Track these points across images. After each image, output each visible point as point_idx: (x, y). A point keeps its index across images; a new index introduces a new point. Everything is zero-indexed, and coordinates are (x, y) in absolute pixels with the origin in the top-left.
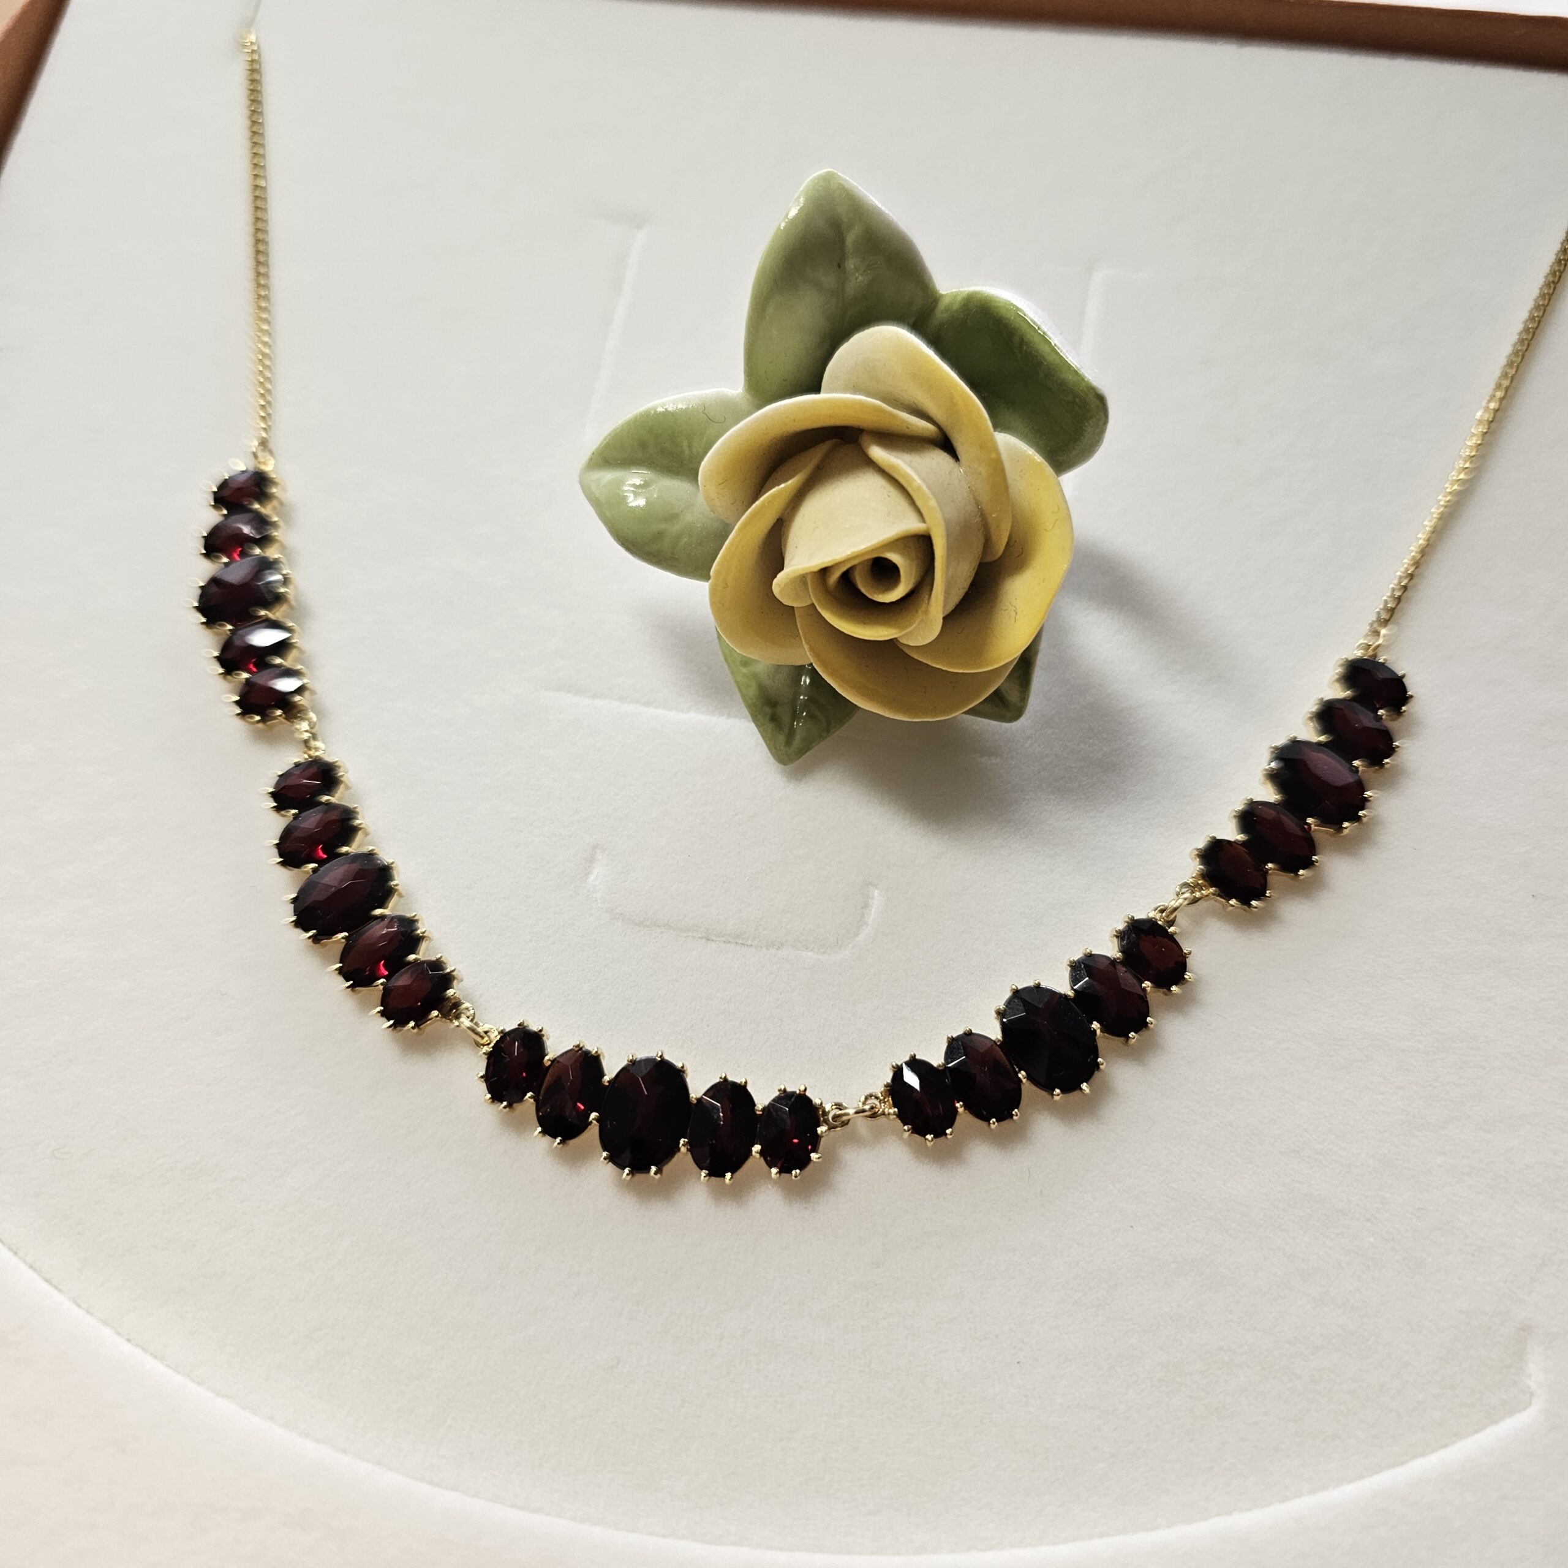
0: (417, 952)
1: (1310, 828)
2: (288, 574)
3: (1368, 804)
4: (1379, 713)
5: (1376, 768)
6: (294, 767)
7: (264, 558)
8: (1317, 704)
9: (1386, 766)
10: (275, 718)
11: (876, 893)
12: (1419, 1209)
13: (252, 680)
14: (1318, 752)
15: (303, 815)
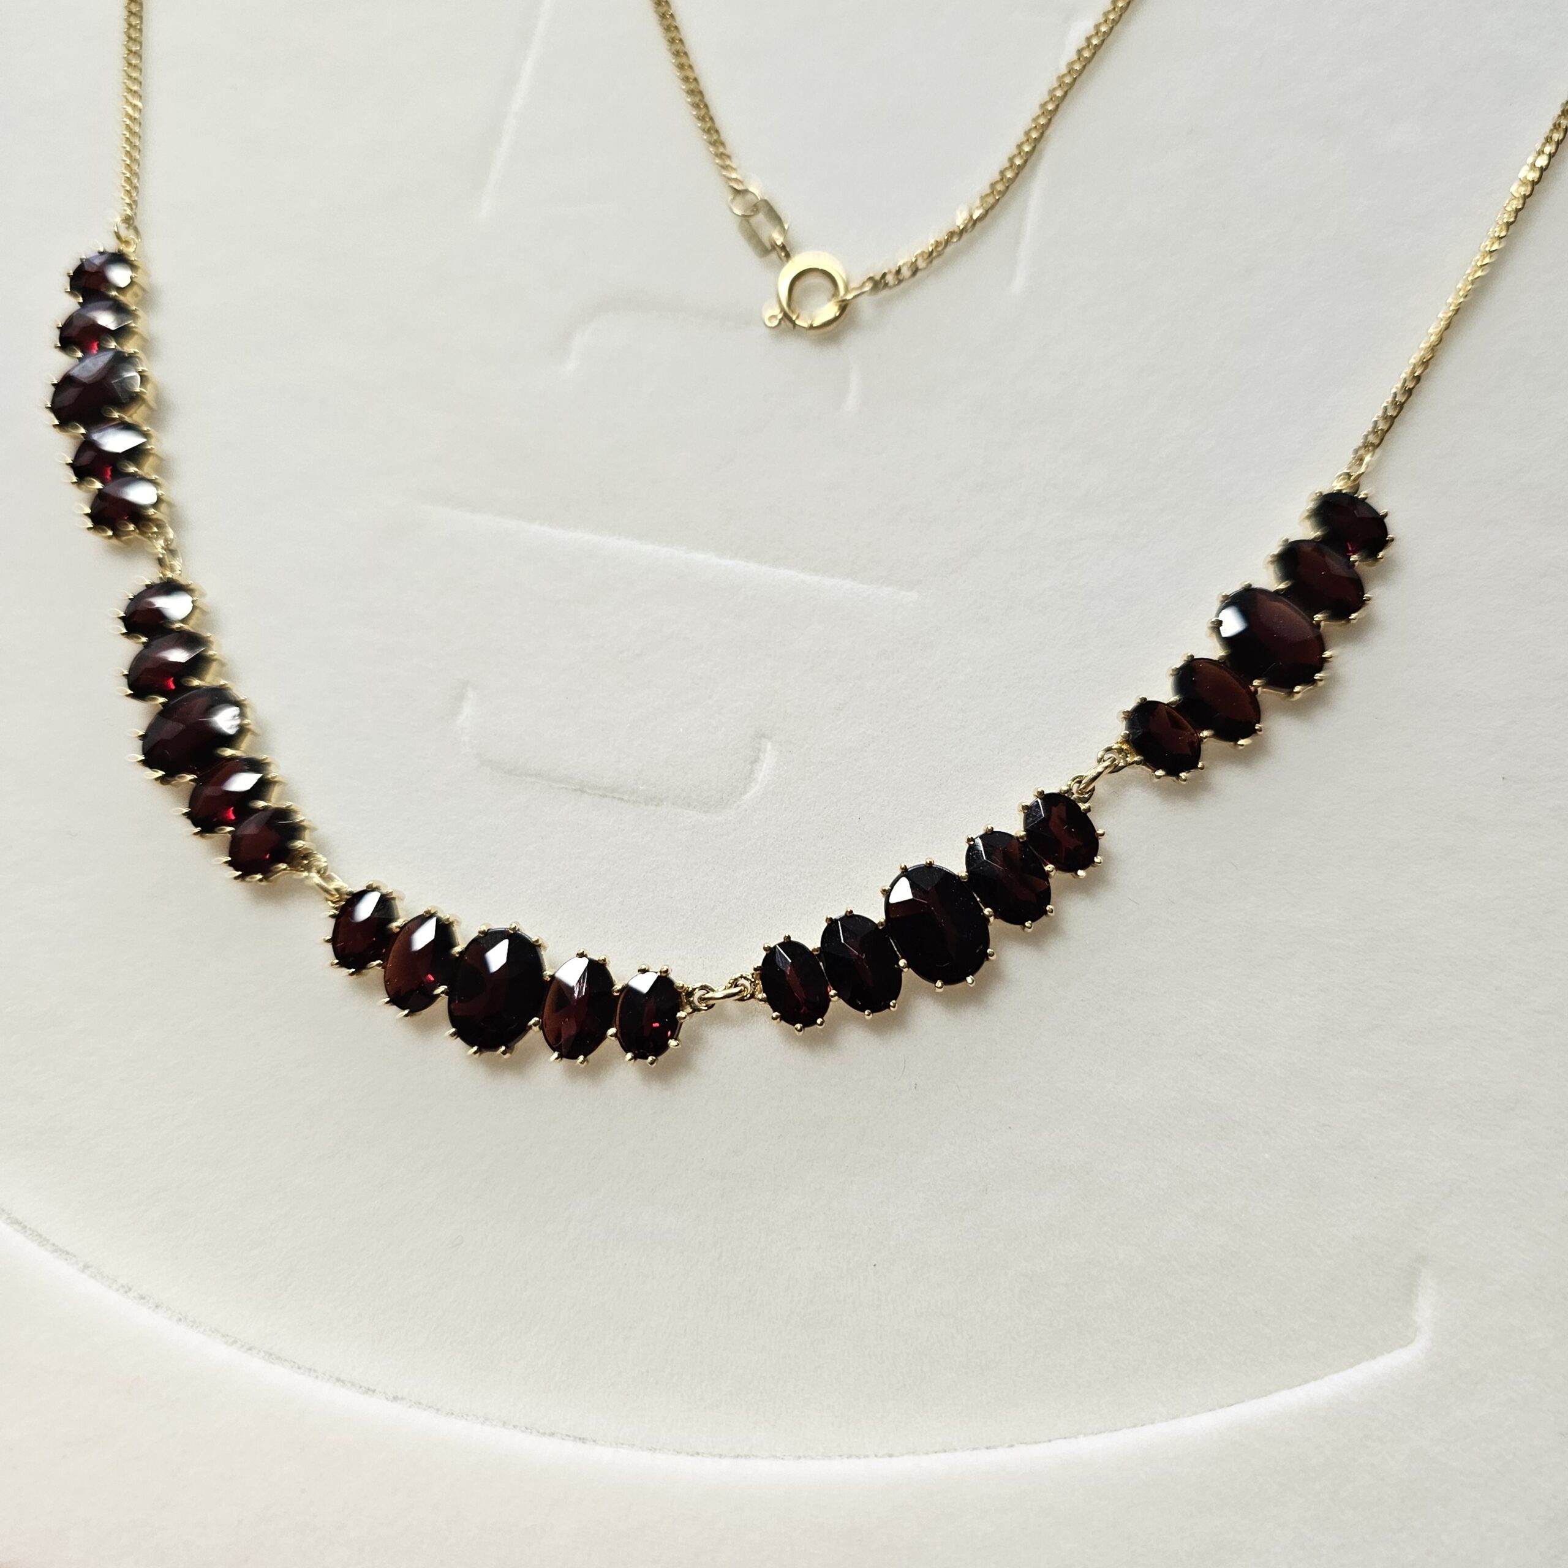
0: (268, 798)
1: (1256, 692)
2: (143, 371)
3: (1326, 665)
4: (1351, 559)
5: (1343, 622)
6: (146, 590)
7: (121, 352)
8: (1280, 546)
9: (1352, 621)
10: (128, 533)
11: (769, 746)
12: (1324, 1125)
13: (105, 490)
14: (1275, 602)
15: (155, 643)
